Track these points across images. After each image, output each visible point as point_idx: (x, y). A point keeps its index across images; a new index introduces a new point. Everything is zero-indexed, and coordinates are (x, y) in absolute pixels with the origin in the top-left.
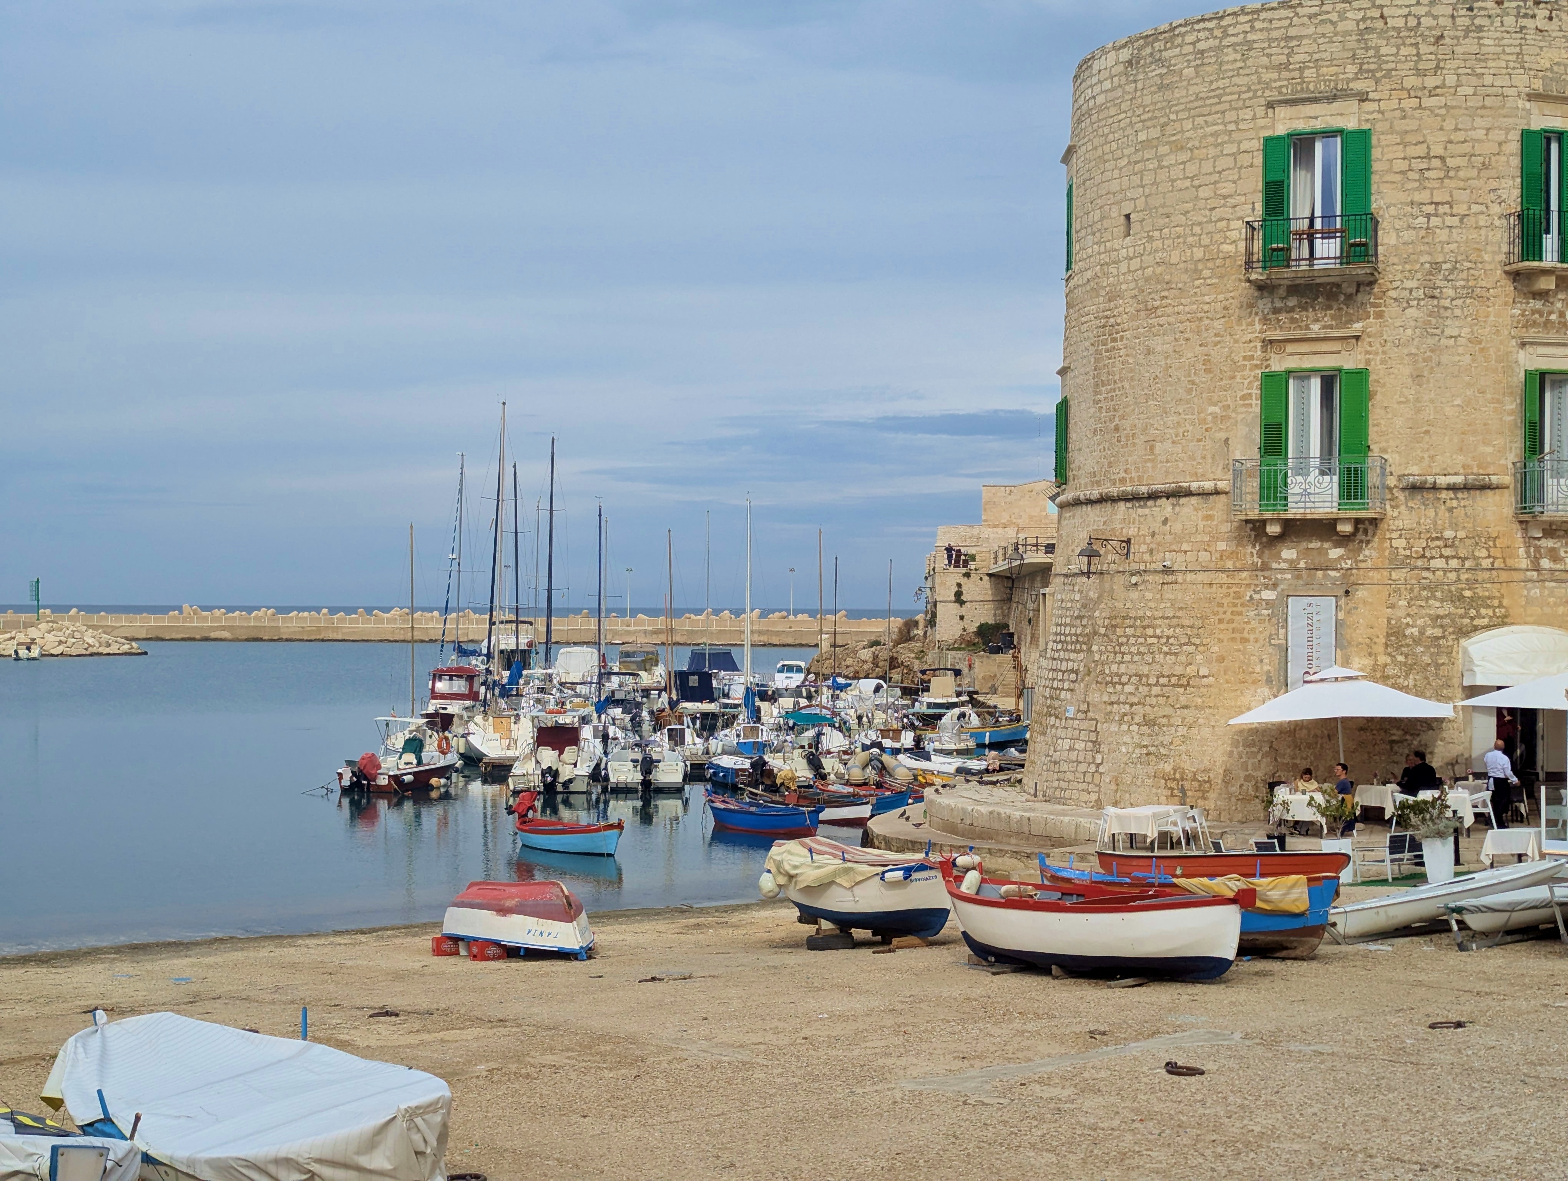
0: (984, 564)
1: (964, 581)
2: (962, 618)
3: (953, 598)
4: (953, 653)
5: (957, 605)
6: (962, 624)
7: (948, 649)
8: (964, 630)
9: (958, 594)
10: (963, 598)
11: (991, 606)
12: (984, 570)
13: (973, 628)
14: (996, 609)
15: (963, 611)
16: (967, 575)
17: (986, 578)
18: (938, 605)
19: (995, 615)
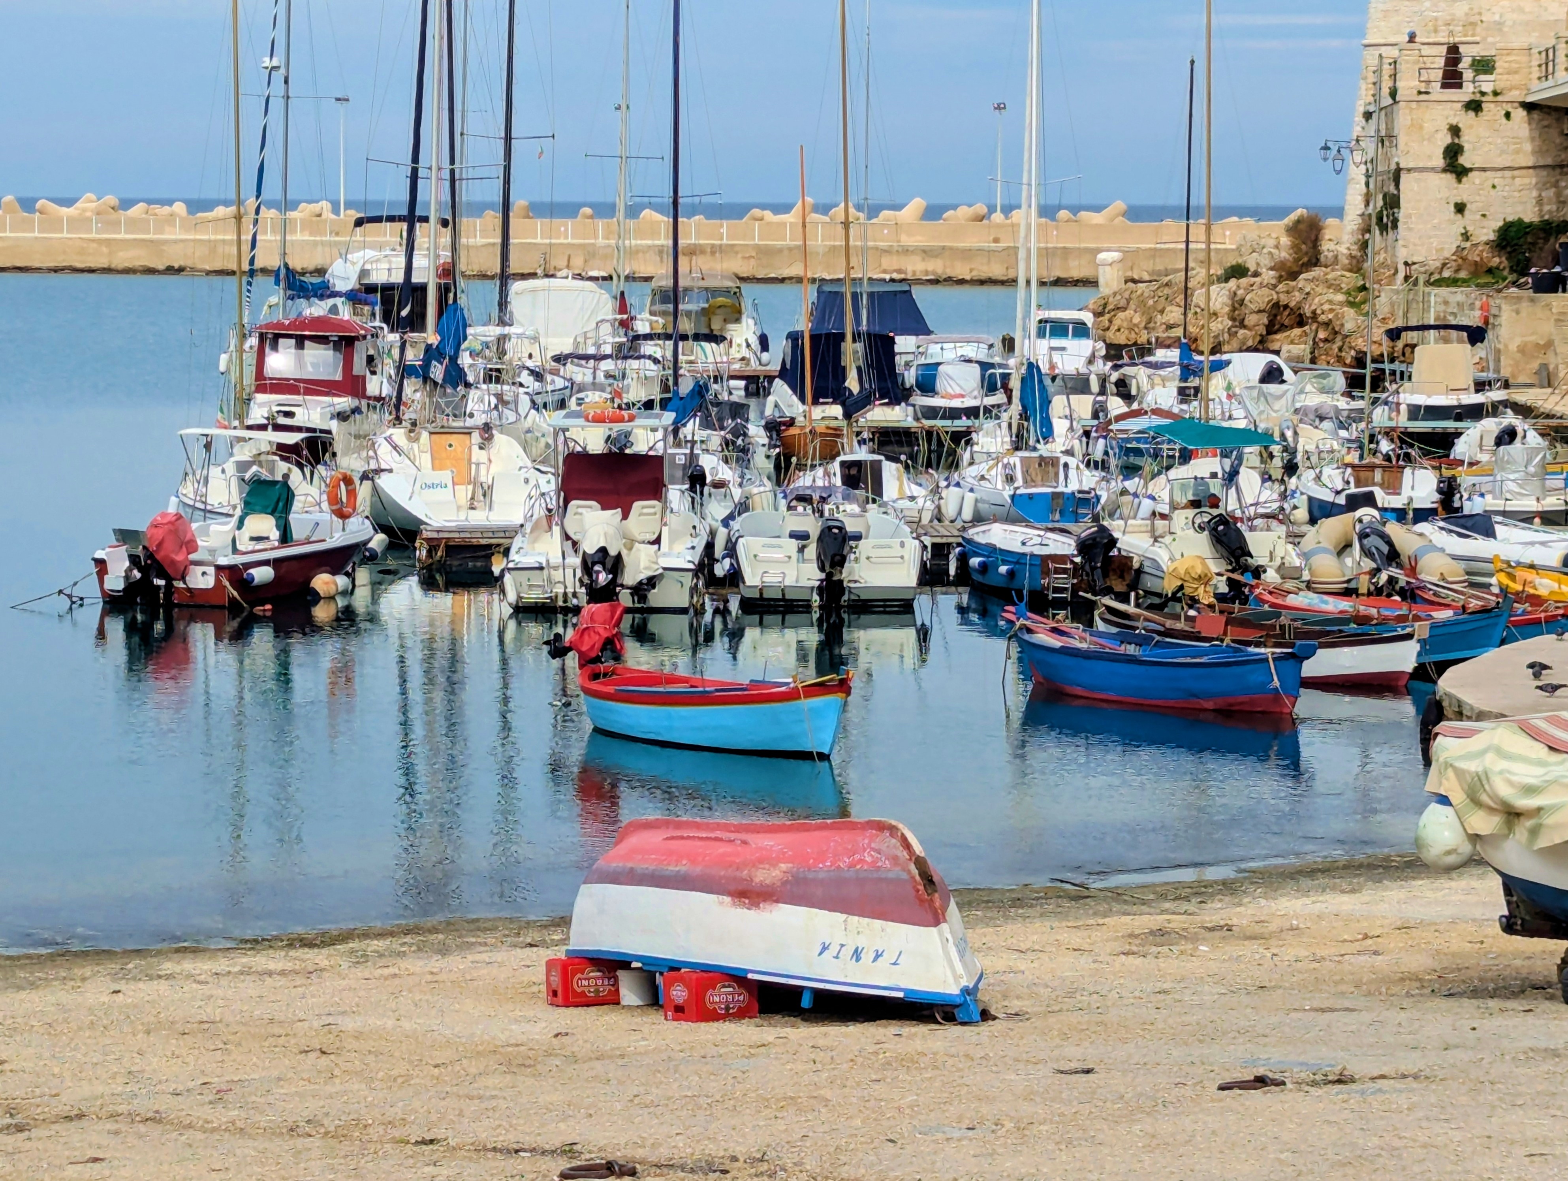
0: (1516, 79)
1: (1465, 120)
2: (1460, 208)
3: (1439, 161)
4: (1444, 291)
5: (1450, 178)
6: (1459, 224)
7: (1428, 283)
8: (1466, 236)
9: (1453, 152)
10: (1464, 160)
11: (1529, 179)
12: (1517, 95)
13: (1486, 232)
14: (1542, 186)
15: (1465, 190)
16: (1474, 106)
17: (1520, 114)
18: (1404, 177)
19: (1540, 201)
